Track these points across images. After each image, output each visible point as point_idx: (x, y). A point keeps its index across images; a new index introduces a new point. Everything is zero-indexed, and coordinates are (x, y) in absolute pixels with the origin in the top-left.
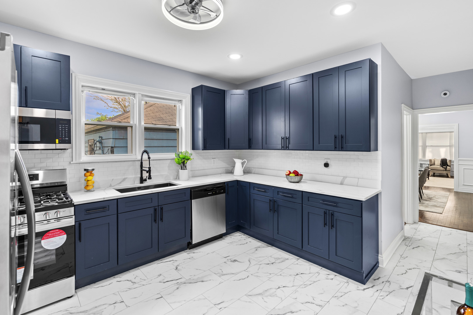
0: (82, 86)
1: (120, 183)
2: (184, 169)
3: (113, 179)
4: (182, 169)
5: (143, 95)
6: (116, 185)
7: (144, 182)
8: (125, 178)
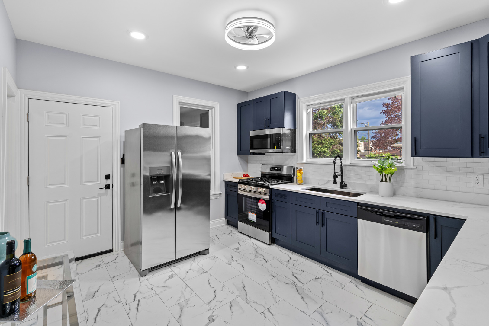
0: (308, 105)
1: (325, 184)
2: (386, 182)
3: (320, 179)
4: (382, 181)
5: (352, 98)
6: (322, 185)
7: (344, 187)
8: (329, 180)
